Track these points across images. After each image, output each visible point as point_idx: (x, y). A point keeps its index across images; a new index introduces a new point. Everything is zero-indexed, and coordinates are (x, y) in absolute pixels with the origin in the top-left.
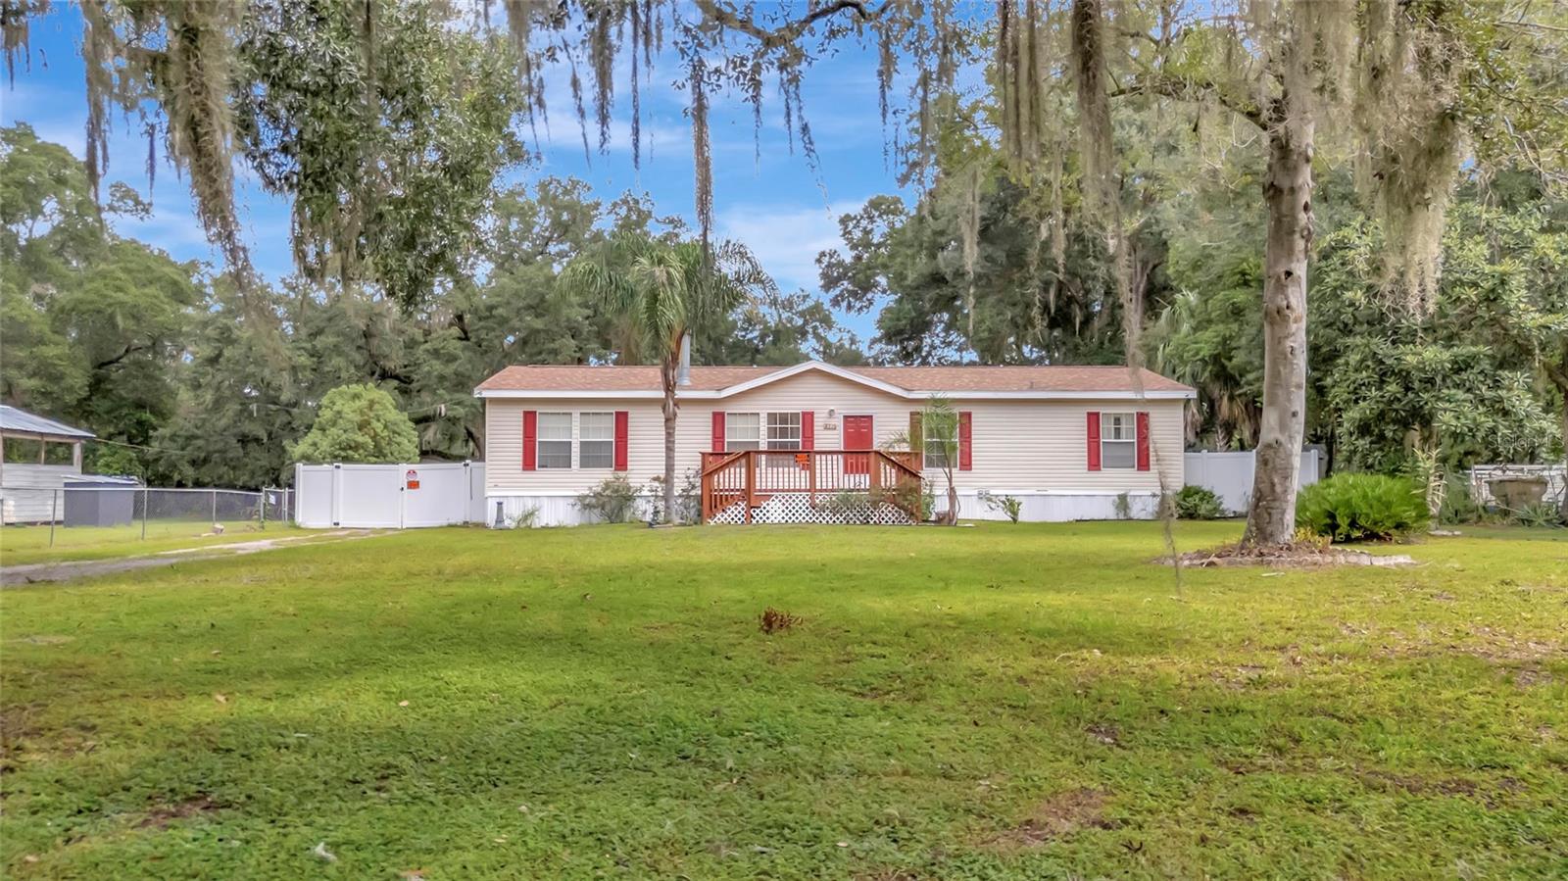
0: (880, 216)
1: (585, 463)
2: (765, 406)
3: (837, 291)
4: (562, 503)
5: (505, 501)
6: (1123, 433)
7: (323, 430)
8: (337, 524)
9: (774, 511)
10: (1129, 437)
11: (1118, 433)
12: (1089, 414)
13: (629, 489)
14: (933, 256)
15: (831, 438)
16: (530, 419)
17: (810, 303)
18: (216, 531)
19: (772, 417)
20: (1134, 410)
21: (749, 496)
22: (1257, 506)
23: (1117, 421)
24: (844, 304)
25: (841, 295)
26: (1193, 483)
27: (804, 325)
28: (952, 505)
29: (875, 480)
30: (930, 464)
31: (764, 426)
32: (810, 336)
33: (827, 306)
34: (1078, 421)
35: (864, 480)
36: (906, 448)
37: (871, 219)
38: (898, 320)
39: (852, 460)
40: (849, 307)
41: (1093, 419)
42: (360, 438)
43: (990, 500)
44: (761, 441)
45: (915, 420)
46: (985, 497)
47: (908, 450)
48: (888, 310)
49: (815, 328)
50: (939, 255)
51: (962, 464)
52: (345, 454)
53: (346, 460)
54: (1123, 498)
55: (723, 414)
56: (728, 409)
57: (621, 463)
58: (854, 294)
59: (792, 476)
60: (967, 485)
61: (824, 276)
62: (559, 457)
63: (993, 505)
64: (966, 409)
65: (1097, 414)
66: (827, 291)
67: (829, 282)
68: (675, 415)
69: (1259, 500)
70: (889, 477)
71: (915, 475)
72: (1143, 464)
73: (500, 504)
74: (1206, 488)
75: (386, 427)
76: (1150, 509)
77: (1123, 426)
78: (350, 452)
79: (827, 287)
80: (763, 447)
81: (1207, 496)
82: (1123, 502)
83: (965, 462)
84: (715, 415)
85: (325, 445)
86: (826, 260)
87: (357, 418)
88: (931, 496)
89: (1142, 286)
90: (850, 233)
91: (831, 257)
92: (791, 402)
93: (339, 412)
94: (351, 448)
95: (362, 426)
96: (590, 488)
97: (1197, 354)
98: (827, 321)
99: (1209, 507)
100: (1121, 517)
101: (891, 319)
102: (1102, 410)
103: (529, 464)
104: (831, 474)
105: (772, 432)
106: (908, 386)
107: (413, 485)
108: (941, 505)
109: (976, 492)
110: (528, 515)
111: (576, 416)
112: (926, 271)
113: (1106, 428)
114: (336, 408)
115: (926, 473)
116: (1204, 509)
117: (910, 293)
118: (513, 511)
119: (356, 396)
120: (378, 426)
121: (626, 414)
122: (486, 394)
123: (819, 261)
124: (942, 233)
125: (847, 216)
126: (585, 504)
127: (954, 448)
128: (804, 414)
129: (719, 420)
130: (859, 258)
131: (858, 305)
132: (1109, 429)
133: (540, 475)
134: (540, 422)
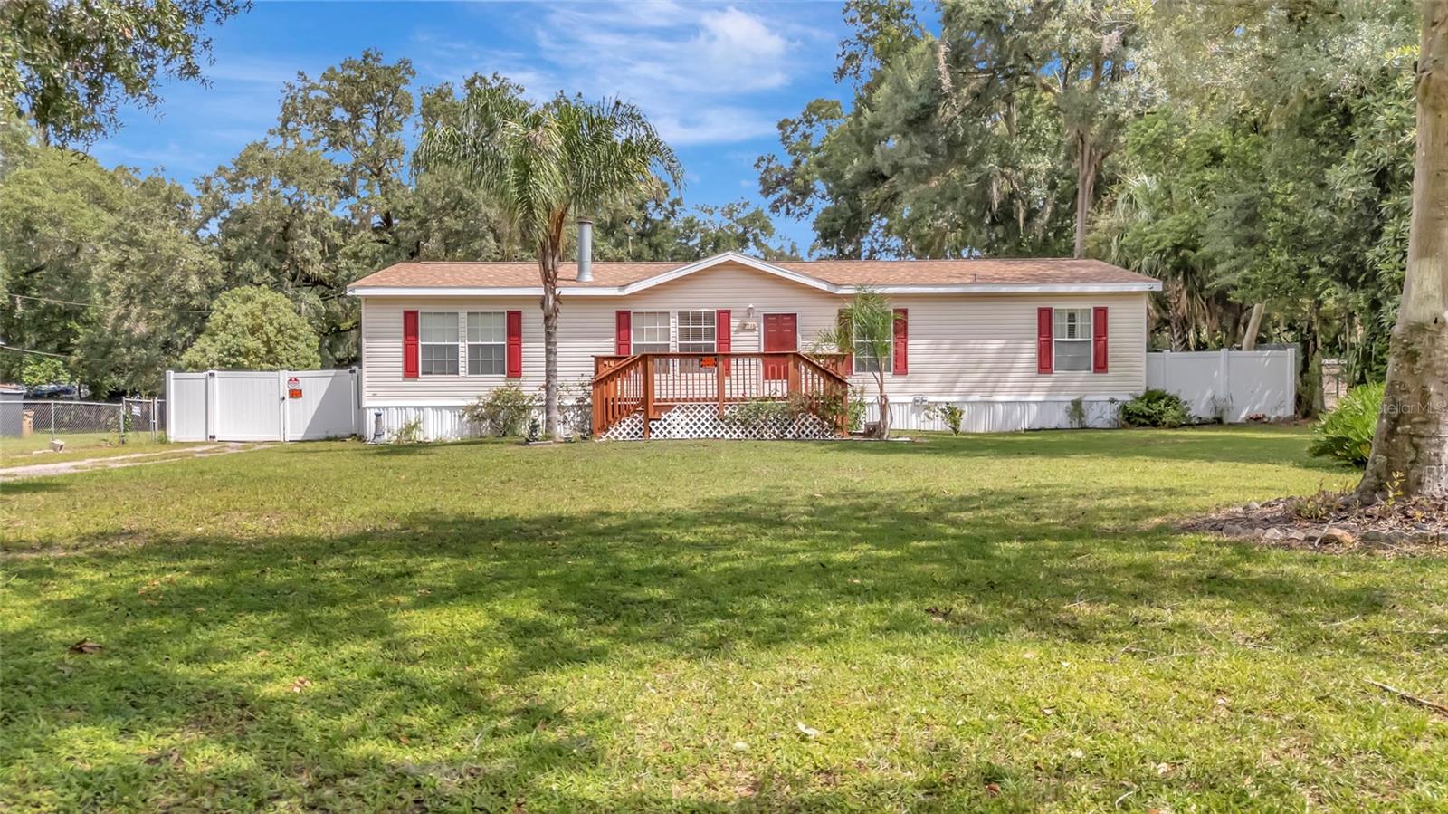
0: (818, 120)
1: (474, 369)
2: (676, 304)
3: (776, 196)
4: (447, 414)
5: (384, 413)
6: (1078, 330)
7: (213, 334)
8: (213, 437)
9: (676, 425)
10: (1085, 333)
11: (1072, 332)
12: (1041, 310)
13: (522, 398)
14: (870, 152)
15: (748, 340)
16: (411, 321)
17: (749, 211)
18: (55, 448)
19: (684, 317)
20: (1090, 305)
21: (647, 407)
22: (1392, 432)
23: (1072, 317)
24: (783, 210)
25: (780, 200)
26: (1157, 386)
27: (745, 232)
28: (883, 415)
29: (794, 386)
30: (862, 366)
31: (674, 325)
32: (751, 244)
33: (767, 213)
34: (1027, 317)
35: (781, 388)
36: (833, 349)
37: (810, 122)
38: (834, 220)
39: (774, 363)
40: (788, 212)
41: (1045, 316)
42: (251, 343)
43: (928, 408)
44: (672, 344)
45: (844, 319)
46: (920, 405)
47: (835, 352)
48: (826, 211)
49: (755, 236)
50: (876, 148)
51: (896, 366)
52: (234, 361)
53: (237, 367)
54: (1077, 404)
55: (628, 313)
56: (634, 308)
57: (514, 370)
58: (793, 200)
59: (702, 383)
60: (900, 393)
61: (763, 181)
62: (445, 363)
63: (931, 415)
64: (902, 306)
65: (1049, 310)
66: (766, 197)
67: (768, 190)
68: (556, 311)
69: (1396, 422)
70: (812, 384)
71: (841, 382)
72: (1101, 366)
73: (378, 415)
74: (1171, 392)
75: (280, 331)
76: (1107, 416)
77: (1078, 324)
78: (241, 359)
79: (767, 191)
80: (674, 349)
81: (1173, 401)
82: (1077, 408)
83: (900, 365)
84: (620, 314)
85: (213, 352)
86: (764, 165)
87: (248, 322)
88: (862, 404)
89: (1089, 179)
90: (788, 137)
91: (770, 161)
92: (705, 301)
93: (230, 316)
94: (241, 354)
95: (253, 331)
96: (479, 397)
97: (1158, 243)
98: (766, 228)
99: (1175, 413)
100: (1075, 425)
101: (825, 220)
102: (1056, 305)
103: (410, 371)
104: (748, 381)
105: (684, 334)
106: (836, 281)
107: (296, 394)
108: (872, 416)
109: (910, 399)
110: (410, 428)
111: (463, 317)
112: (864, 168)
113: (1059, 324)
114: (227, 312)
115: (856, 380)
116: (1170, 415)
117: (847, 192)
118: (393, 425)
119: (248, 299)
120: (270, 330)
121: (519, 313)
122: (358, 292)
123: (757, 166)
124: (879, 126)
125: (786, 120)
126: (474, 415)
127: (886, 349)
128: (719, 313)
129: (623, 320)
130: (797, 163)
131: (798, 211)
132: (1062, 327)
133: (424, 382)
134: (422, 324)
